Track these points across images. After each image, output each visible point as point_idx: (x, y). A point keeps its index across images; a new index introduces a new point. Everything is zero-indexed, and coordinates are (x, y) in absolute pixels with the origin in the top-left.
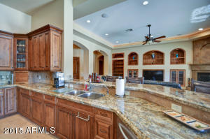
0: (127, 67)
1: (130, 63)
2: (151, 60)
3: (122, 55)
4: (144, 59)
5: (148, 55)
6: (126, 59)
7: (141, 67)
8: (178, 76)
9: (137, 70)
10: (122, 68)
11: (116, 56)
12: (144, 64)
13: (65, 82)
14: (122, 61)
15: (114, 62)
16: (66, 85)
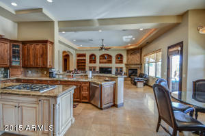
0: (88, 65)
1: (90, 62)
2: (104, 61)
3: (84, 55)
4: (100, 59)
5: (103, 56)
6: (87, 59)
7: (98, 65)
9: (95, 67)
10: (85, 66)
11: (79, 55)
12: (100, 63)
13: (56, 75)
14: (85, 60)
15: (78, 60)
16: (57, 76)
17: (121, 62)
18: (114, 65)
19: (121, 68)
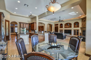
3: (57, 25)
4: (65, 26)
6: (59, 26)
8: (76, 32)
9: (62, 30)
12: (65, 28)
17: (78, 26)
18: (73, 29)
19: (78, 30)
